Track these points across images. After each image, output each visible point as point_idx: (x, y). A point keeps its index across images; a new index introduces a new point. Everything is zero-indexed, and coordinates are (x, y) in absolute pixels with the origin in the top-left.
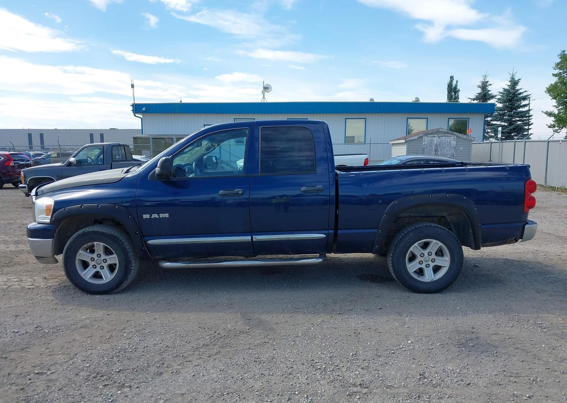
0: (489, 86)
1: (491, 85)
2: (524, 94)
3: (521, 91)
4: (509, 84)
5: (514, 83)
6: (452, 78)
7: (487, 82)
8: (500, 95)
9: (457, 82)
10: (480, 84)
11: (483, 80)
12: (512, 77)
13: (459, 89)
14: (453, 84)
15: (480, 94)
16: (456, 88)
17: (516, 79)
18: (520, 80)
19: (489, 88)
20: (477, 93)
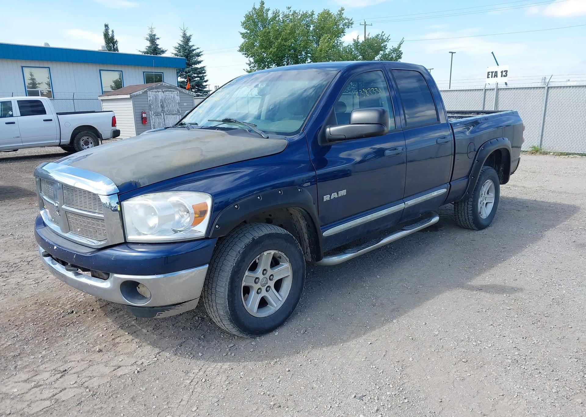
0: (157, 40)
1: (158, 39)
2: (198, 51)
3: (194, 48)
4: (182, 39)
5: (187, 39)
6: (106, 26)
7: (155, 35)
8: (176, 50)
9: (113, 32)
10: (148, 37)
11: (151, 33)
12: (183, 32)
13: (117, 40)
14: (109, 34)
15: (149, 47)
16: (112, 38)
17: (188, 35)
18: (191, 36)
19: (158, 42)
20: (147, 47)
